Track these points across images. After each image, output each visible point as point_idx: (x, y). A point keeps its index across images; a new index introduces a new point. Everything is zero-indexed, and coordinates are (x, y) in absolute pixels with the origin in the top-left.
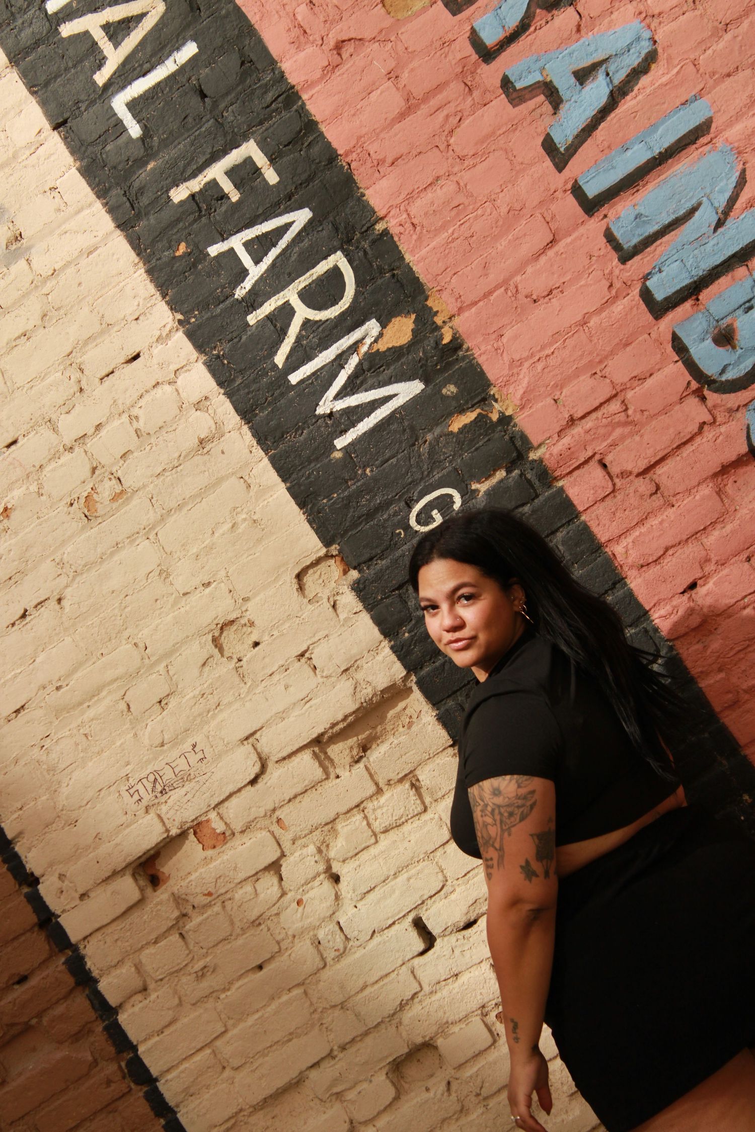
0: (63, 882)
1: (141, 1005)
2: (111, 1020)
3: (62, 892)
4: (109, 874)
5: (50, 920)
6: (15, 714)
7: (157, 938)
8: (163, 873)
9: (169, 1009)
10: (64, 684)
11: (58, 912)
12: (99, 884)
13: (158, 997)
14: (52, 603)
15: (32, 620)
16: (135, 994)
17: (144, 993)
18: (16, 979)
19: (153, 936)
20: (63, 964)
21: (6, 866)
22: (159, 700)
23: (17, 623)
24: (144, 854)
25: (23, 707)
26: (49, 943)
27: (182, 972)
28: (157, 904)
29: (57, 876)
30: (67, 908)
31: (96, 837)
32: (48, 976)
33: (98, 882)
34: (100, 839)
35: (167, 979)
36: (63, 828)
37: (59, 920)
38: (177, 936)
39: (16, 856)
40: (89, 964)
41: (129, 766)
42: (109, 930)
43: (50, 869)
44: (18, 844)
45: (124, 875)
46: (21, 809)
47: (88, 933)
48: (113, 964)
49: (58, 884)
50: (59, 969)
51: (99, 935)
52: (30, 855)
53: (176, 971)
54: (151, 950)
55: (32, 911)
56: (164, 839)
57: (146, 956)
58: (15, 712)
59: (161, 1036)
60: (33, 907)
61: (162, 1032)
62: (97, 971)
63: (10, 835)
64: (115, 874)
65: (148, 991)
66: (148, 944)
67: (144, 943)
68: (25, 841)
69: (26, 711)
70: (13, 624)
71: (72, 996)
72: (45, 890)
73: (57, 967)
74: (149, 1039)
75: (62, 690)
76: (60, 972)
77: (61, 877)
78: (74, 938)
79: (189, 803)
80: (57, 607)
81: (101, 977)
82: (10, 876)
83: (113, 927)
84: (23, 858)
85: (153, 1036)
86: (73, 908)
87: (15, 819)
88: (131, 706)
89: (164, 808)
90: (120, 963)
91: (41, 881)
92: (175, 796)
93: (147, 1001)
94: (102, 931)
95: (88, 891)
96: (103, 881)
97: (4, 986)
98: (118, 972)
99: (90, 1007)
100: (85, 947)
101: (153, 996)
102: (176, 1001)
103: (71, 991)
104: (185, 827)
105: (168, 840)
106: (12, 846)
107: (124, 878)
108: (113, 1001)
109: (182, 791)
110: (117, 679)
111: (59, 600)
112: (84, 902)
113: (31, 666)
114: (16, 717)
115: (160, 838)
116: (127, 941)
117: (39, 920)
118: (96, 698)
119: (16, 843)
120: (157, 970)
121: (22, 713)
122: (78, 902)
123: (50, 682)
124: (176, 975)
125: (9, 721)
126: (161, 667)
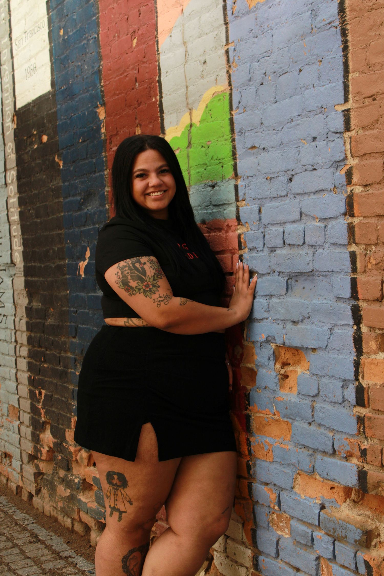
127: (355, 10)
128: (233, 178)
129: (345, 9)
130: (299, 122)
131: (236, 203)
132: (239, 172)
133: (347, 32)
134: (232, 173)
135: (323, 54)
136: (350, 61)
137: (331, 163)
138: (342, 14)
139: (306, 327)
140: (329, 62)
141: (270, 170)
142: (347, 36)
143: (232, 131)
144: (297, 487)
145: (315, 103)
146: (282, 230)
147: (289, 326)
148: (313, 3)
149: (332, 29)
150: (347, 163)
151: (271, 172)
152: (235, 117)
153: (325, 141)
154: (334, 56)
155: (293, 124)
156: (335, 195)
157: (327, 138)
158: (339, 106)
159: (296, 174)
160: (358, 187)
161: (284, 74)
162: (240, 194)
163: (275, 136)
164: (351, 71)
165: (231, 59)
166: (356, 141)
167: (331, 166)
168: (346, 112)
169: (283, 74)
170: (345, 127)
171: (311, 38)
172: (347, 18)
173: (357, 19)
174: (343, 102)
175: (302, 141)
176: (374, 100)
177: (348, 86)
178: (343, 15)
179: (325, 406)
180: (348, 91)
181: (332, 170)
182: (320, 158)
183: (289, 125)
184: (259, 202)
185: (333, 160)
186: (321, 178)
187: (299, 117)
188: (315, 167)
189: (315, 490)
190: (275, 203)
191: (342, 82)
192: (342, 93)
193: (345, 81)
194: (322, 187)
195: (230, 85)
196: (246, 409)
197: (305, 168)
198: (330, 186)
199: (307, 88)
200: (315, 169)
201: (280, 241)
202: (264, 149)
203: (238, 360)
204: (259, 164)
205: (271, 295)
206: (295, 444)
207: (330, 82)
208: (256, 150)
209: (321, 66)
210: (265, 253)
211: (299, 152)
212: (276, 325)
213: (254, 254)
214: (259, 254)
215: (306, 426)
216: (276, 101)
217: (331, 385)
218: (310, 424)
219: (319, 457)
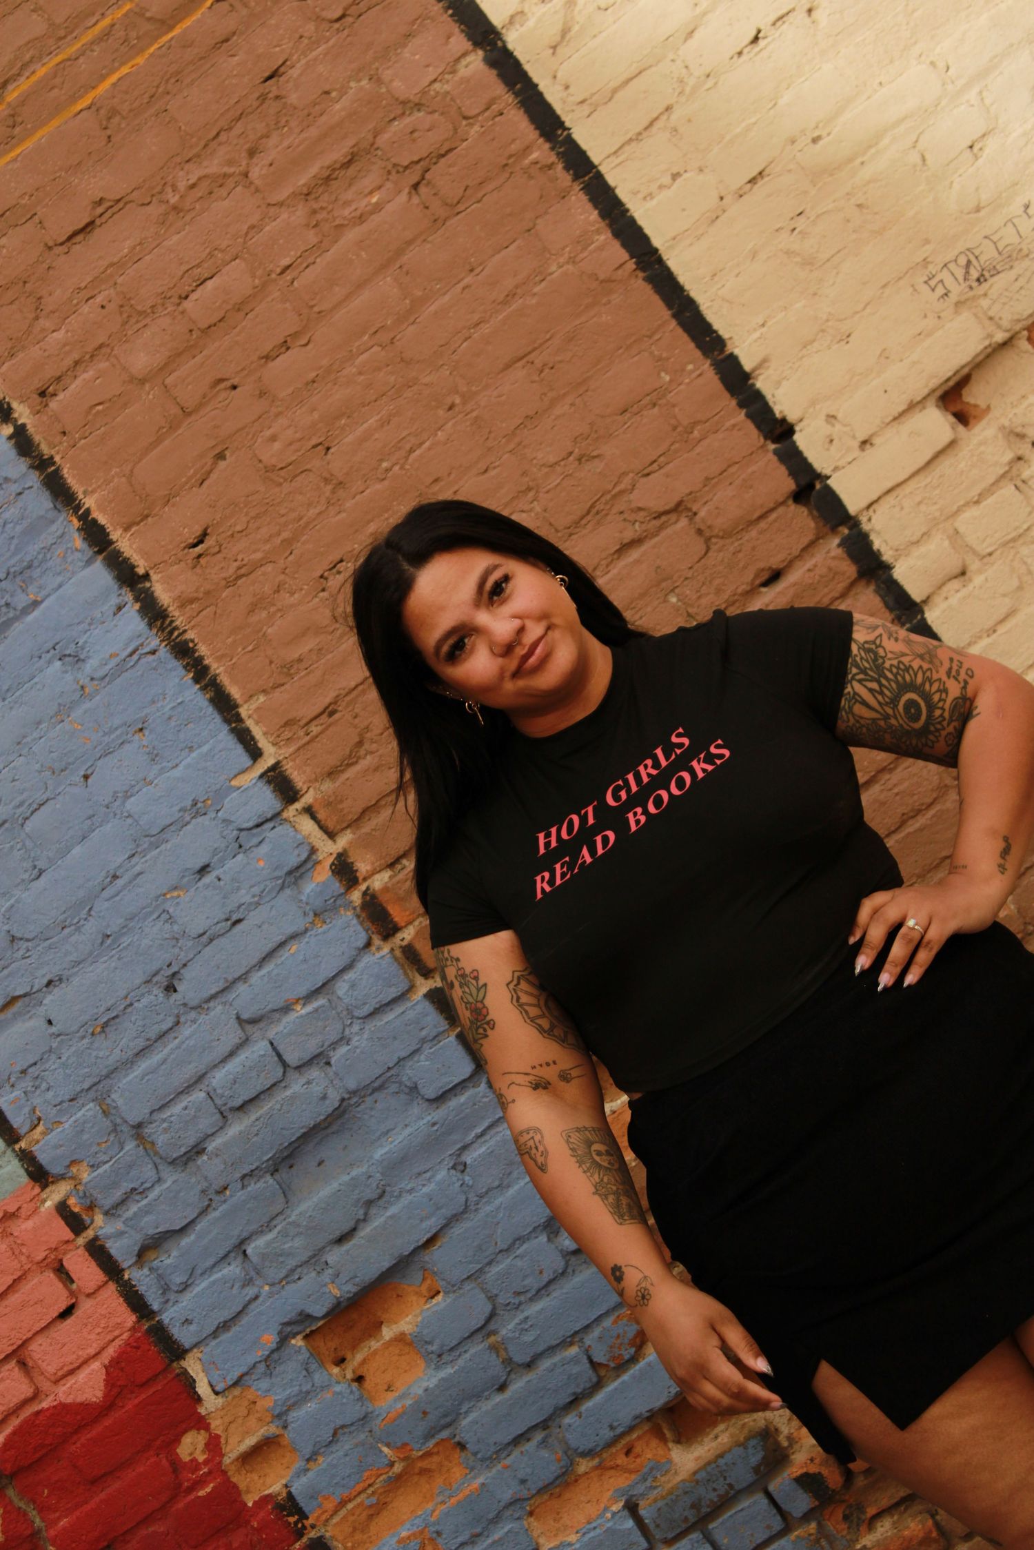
0: (833, 425)
1: (959, 595)
2: (915, 621)
3: (831, 441)
4: (903, 407)
5: (811, 486)
6: (749, 185)
7: (980, 495)
8: (976, 406)
9: (1004, 595)
10: (824, 134)
11: (826, 472)
12: (888, 424)
13: (986, 579)
14: (800, 17)
15: (769, 44)
16: (950, 580)
17: (962, 579)
18: (765, 576)
19: (974, 493)
20: (839, 545)
21: (744, 411)
22: (970, 144)
23: (745, 51)
24: (955, 374)
25: (760, 173)
26: (813, 518)
27: (1021, 541)
28: (981, 443)
29: (823, 417)
30: (840, 464)
31: (880, 355)
32: (815, 566)
33: (887, 420)
34: (887, 358)
35: (998, 552)
36: (829, 347)
37: (829, 482)
38: (1013, 488)
39: (758, 396)
40: (877, 544)
41: (927, 247)
42: (908, 488)
43: (811, 410)
44: (761, 378)
45: (924, 408)
46: (763, 325)
47: (874, 497)
48: (915, 538)
49: (827, 429)
50: (833, 554)
51: (890, 499)
52: (780, 393)
53: (1014, 540)
54: (973, 512)
55: (786, 473)
56: (986, 348)
57: (962, 523)
58: (750, 182)
59: (994, 636)
60: (788, 468)
61: (995, 631)
62: (891, 553)
63: (747, 365)
64: (912, 407)
65: (968, 574)
66: (967, 504)
67: (962, 503)
68: (770, 371)
69: (766, 179)
70: (740, 53)
71: (852, 593)
72: (806, 441)
73: (828, 552)
74: (975, 642)
75: (821, 143)
76: (834, 558)
77: (831, 418)
78: (852, 507)
79: (1023, 292)
80: (807, 21)
81: (896, 560)
82: (750, 427)
83: (912, 485)
84: (769, 398)
85: (980, 638)
86: (850, 463)
87: (756, 341)
88: (927, 157)
89: (985, 303)
90: (926, 535)
91: (797, 428)
92: (997, 284)
93: (971, 587)
94: (894, 494)
95: (872, 436)
96: (895, 419)
97: (749, 588)
98: (923, 549)
99: (881, 605)
100: (870, 520)
101: (978, 580)
102: (1015, 583)
103: (852, 584)
104: (1018, 327)
105: (989, 350)
106: (751, 382)
107: (925, 412)
108: (916, 594)
109: (1012, 274)
110: (904, 119)
111: (810, 11)
112: (867, 452)
113: (772, 112)
114: (751, 189)
115: (981, 347)
116: (935, 503)
117: (798, 485)
118: (873, 150)
119: (756, 378)
120: (984, 541)
121: (760, 183)
122: (857, 453)
123: (803, 132)
124: (1011, 545)
125: (741, 196)
126: (972, 95)
127: (191, 601)
129: (166, 610)
130: (137, 869)
131: (14, 1150)
133: (191, 645)
135: (143, 714)
136: (228, 688)
137: (280, 882)
138: (159, 623)
139: (388, 1214)
140: (170, 718)
141: (95, 1011)
142: (194, 651)
144: (542, 1541)
145: (171, 807)
146: (202, 1095)
147: (334, 1256)
148: (57, 643)
149: (143, 660)
150: (321, 858)
151: (102, 1009)
153: (240, 857)
154: (179, 701)
155: (120, 882)
156: (325, 927)
157: (240, 846)
158: (241, 776)
159: (185, 965)
160: (377, 877)
161: (36, 810)
162: (17, 1119)
163: (73, 938)
164: (239, 701)
166: (329, 804)
167: (282, 888)
168: (272, 773)
169: (32, 813)
170: (284, 799)
171: (88, 705)
172: (177, 623)
173: (204, 613)
174: (250, 763)
175: (168, 896)
176: (332, 714)
177: (248, 731)
178: (163, 623)
179: (526, 1314)
180: (253, 738)
181: (288, 892)
182: (243, 892)
183: (108, 893)
184: (92, 1094)
185: (282, 873)
186: (265, 927)
187: (134, 860)
188: (235, 918)
189: (589, 1502)
190: (144, 1065)
191: (225, 732)
192: (239, 750)
193: (234, 725)
194: (281, 938)
196: (300, 1534)
197: (207, 938)
198: (300, 924)
199: (127, 795)
200: (239, 921)
201: (207, 1122)
202: (49, 983)
203: (206, 1462)
204: (50, 1022)
205: (242, 1242)
206: (490, 1460)
207: (191, 749)
208: (19, 1005)
209: (146, 739)
210: (171, 1178)
211: (171, 919)
212: (291, 1288)
213: (134, 1208)
214: (152, 1195)
215: (498, 1398)
216: (41, 873)
217: (519, 1263)
218: (502, 1388)
219: (569, 1419)
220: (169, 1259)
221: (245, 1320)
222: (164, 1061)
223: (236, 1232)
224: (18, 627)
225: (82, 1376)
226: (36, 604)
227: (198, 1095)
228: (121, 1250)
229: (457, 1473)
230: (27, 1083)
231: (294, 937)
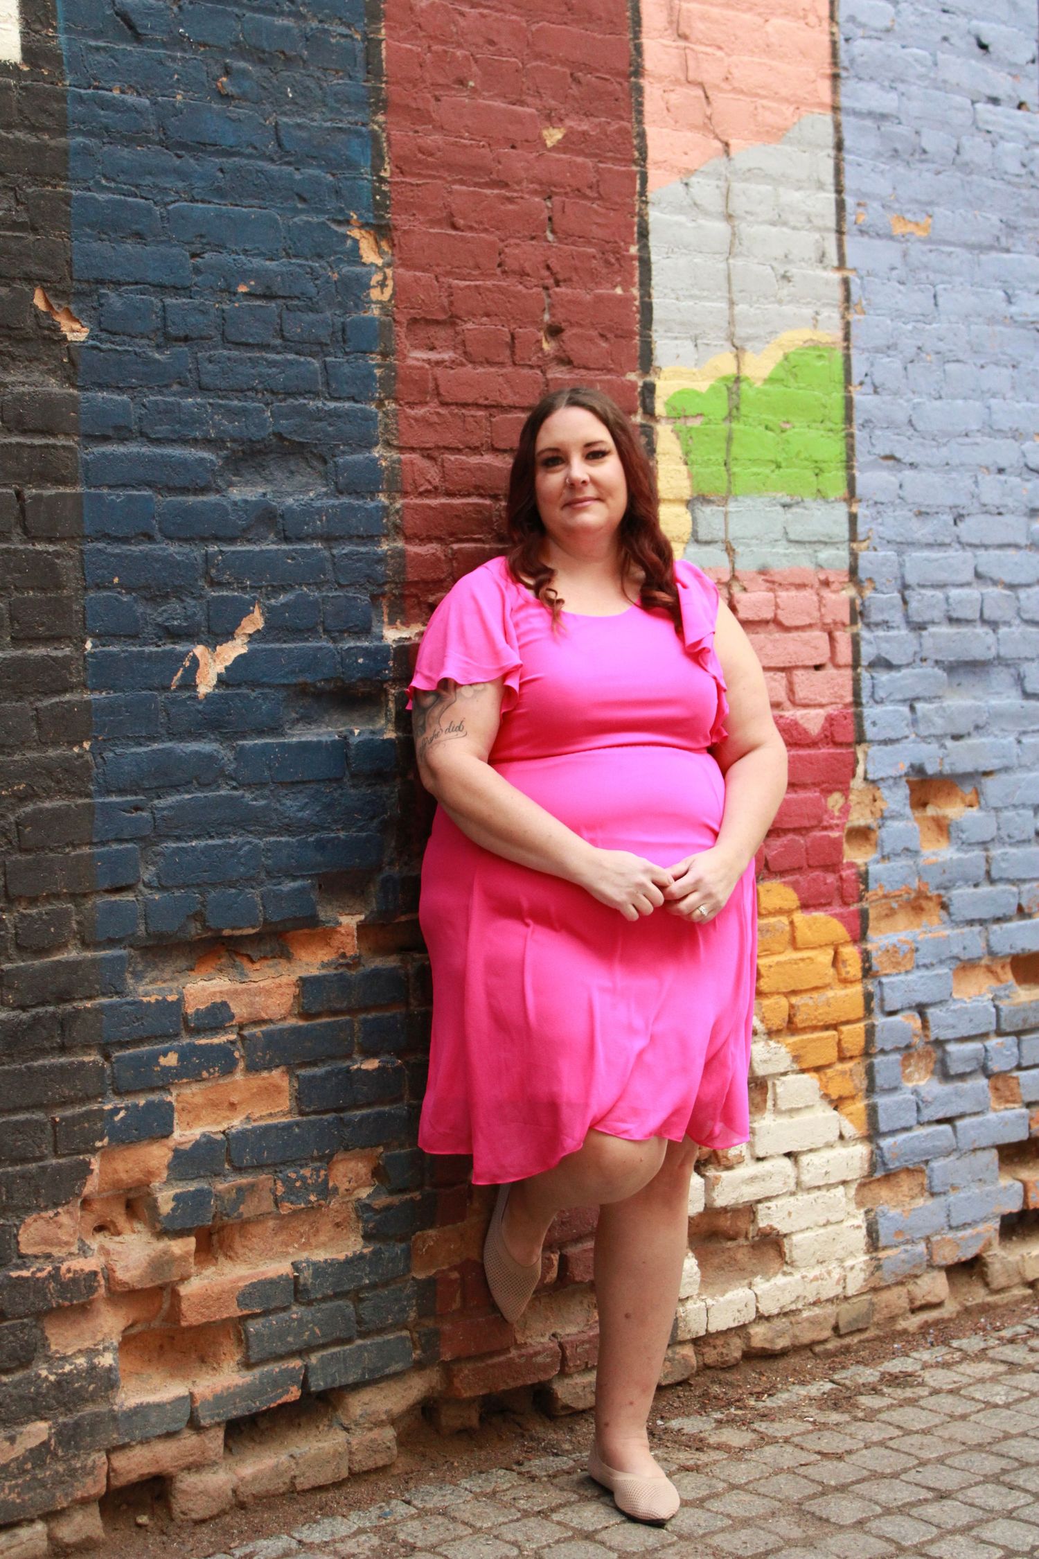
128: (845, 500)
130: (978, 440)
131: (849, 545)
132: (859, 490)
134: (842, 491)
135: (1020, 359)
137: (1027, 510)
141: (923, 501)
143: (849, 419)
145: (1007, 422)
146: (942, 596)
147: (949, 743)
148: (1007, 282)
151: (926, 503)
152: (857, 398)
153: (1018, 479)
155: (967, 440)
157: (1021, 474)
159: (969, 515)
161: (955, 361)
162: (861, 529)
163: (934, 450)
165: (854, 298)
167: (1025, 514)
169: (953, 361)
171: (1003, 328)
175: (982, 469)
181: (1028, 519)
182: (1011, 499)
183: (960, 440)
184: (897, 547)
185: (1030, 506)
186: (1010, 528)
187: (979, 434)
188: (1001, 510)
190: (926, 553)
195: (847, 338)
196: (861, 899)
197: (985, 510)
198: (1023, 541)
199: (994, 396)
200: (1000, 514)
201: (937, 614)
202: (911, 464)
203: (839, 818)
204: (901, 486)
205: (917, 699)
206: (957, 924)
207: (1028, 399)
208: (891, 463)
209: (1015, 373)
210: (904, 632)
211: (976, 483)
212: (923, 746)
213: (881, 633)
214: (892, 633)
215: (972, 890)
216: (940, 398)
217: (1017, 819)
218: (976, 885)
219: (996, 927)
220: (884, 677)
221: (898, 746)
222: (937, 560)
223: (919, 691)
224: (994, 254)
225: (813, 712)
226: (1008, 251)
227: (939, 594)
228: (867, 652)
229: (935, 920)
230: (873, 511)
231: (1017, 546)
